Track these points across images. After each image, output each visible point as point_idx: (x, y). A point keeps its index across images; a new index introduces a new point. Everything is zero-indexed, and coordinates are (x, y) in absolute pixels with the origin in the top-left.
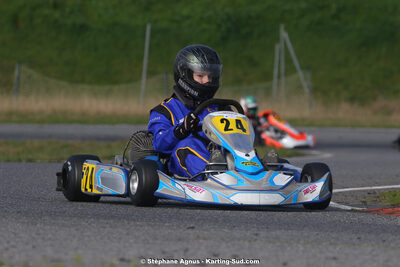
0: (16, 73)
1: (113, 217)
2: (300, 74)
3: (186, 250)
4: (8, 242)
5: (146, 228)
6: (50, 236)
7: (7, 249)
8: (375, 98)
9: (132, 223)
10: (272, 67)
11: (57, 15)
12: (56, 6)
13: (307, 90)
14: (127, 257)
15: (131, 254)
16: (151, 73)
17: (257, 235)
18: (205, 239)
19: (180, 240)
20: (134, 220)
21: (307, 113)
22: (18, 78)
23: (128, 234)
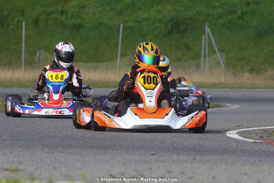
0: (38, 55)
1: (102, 148)
2: (218, 54)
3: (151, 169)
4: (37, 165)
5: (124, 155)
6: (63, 160)
7: (37, 169)
8: (266, 70)
9: (115, 152)
10: (201, 51)
11: (63, 18)
12: (62, 12)
13: (223, 65)
14: (113, 174)
15: (116, 172)
16: (123, 55)
17: (195, 159)
18: (162, 162)
19: (146, 162)
20: (116, 150)
21: (222, 80)
22: (39, 59)
23: (113, 159)
